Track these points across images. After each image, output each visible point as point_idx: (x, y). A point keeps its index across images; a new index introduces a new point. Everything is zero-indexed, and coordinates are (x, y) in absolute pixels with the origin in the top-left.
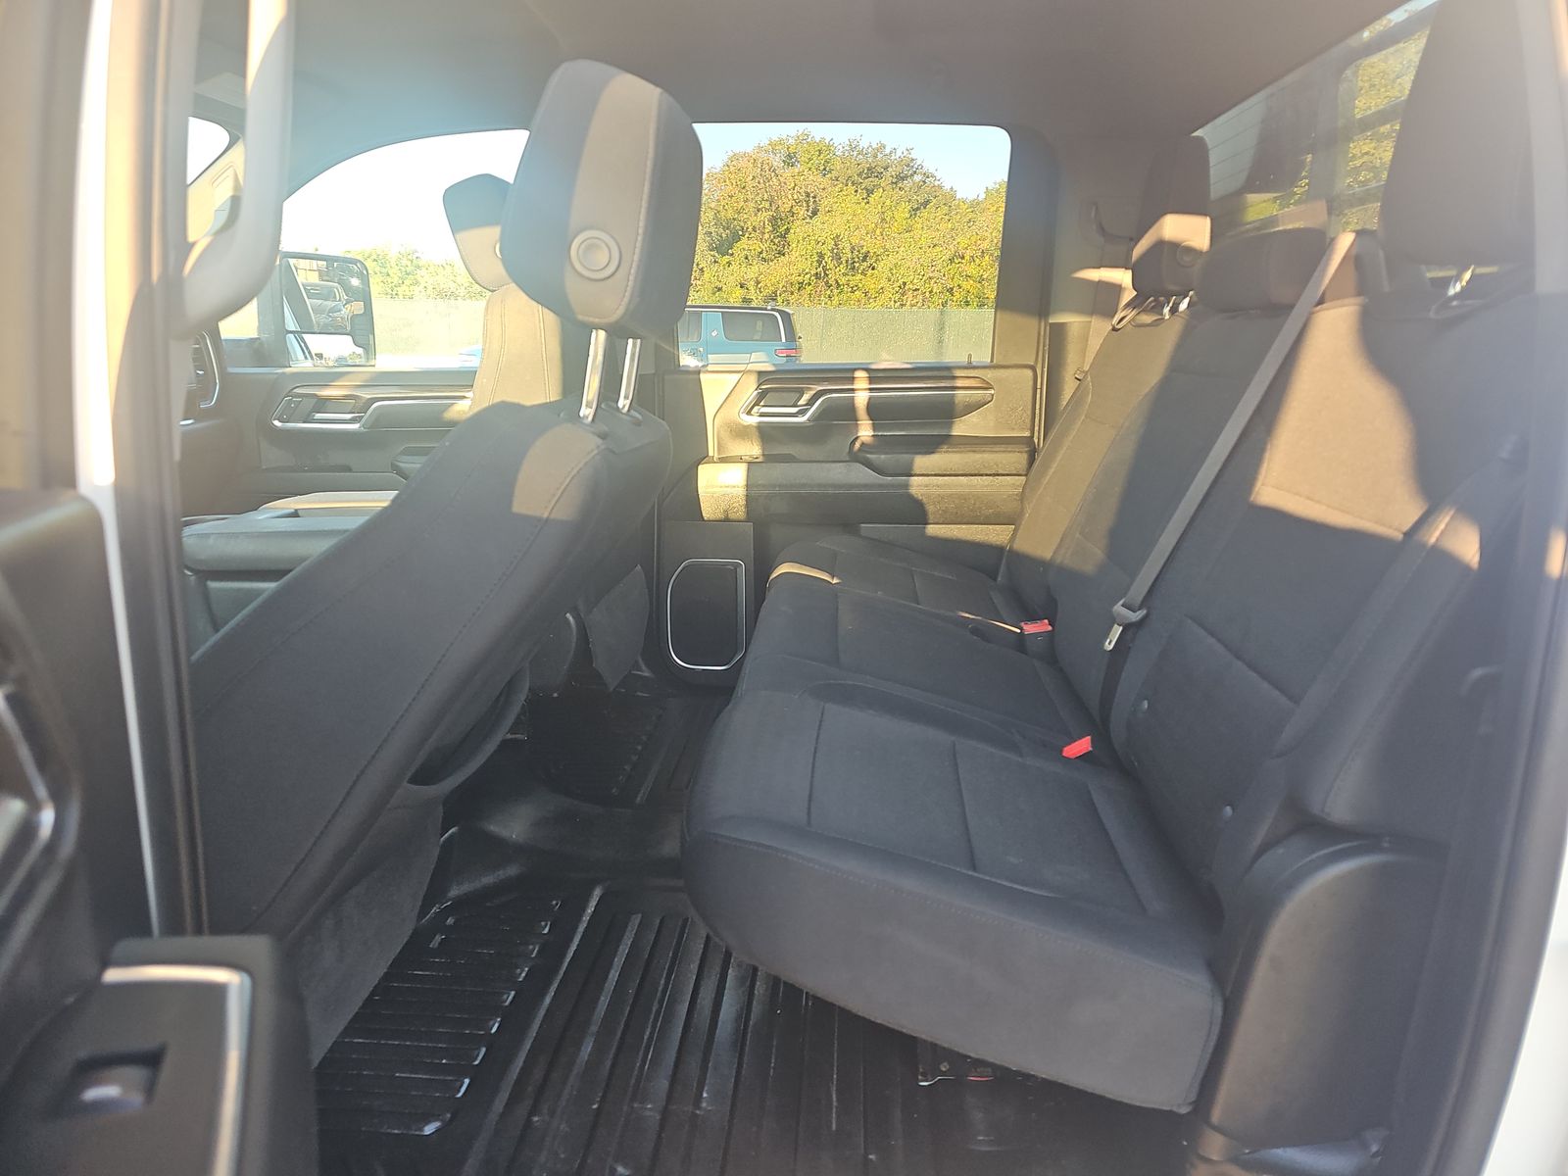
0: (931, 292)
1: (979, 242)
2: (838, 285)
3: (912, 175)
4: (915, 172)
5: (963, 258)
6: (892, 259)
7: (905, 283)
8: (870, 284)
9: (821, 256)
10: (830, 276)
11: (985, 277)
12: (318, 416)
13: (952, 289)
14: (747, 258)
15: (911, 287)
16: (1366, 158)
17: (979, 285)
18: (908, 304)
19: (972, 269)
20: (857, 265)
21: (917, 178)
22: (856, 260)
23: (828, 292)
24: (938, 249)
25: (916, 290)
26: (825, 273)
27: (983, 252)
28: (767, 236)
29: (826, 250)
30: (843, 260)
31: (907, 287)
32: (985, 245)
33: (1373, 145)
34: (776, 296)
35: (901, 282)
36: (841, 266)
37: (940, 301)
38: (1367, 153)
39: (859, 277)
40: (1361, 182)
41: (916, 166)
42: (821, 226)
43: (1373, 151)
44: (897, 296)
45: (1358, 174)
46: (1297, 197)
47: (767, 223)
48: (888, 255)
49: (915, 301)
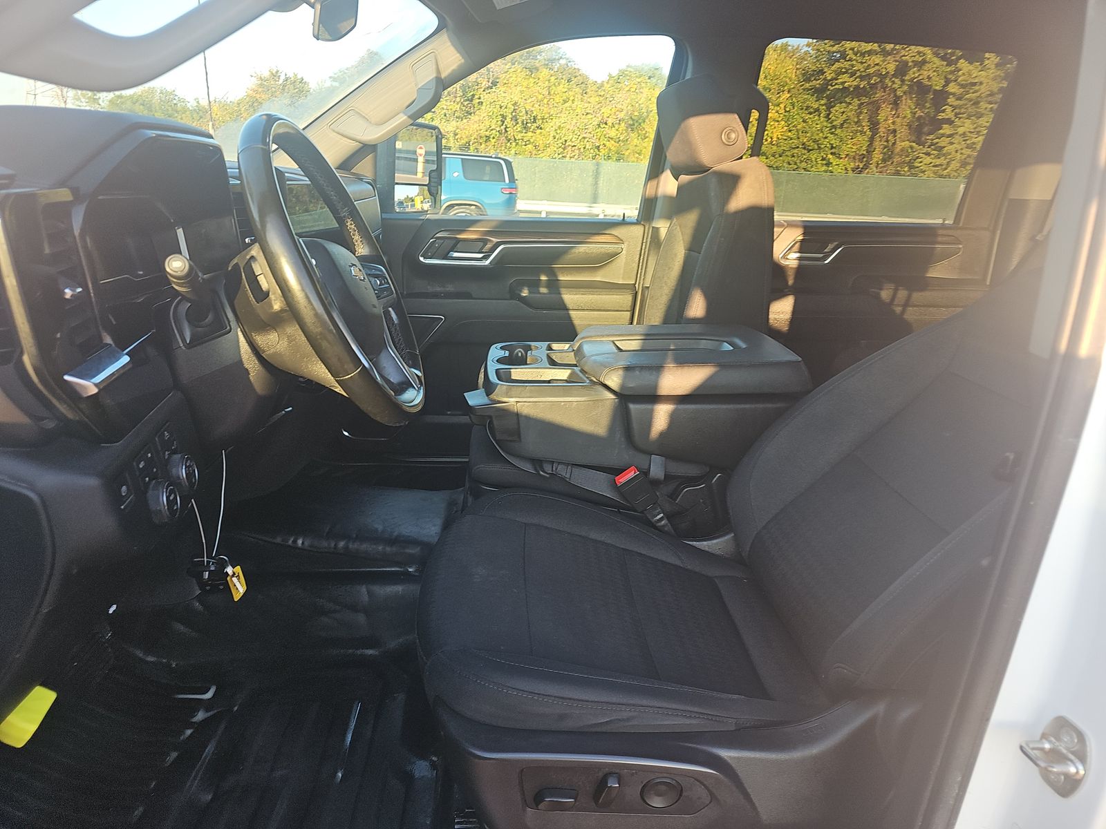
0: (584, 148)
1: (617, 113)
2: (515, 140)
3: (558, 59)
4: (561, 58)
5: (606, 124)
6: (556, 122)
7: (566, 141)
8: (540, 142)
9: (504, 117)
10: (509, 133)
11: (621, 139)
12: (456, 255)
13: (599, 147)
14: (445, 115)
15: (570, 143)
16: (877, 67)
17: (618, 145)
18: (568, 156)
19: (613, 133)
20: (529, 125)
21: (563, 62)
22: (529, 121)
23: (509, 144)
24: (589, 116)
25: (575, 146)
26: (506, 130)
27: (620, 121)
28: (458, 99)
29: (508, 113)
30: (520, 121)
31: (567, 144)
32: (621, 115)
33: (881, 59)
34: (469, 145)
35: (563, 139)
36: (518, 125)
37: (591, 155)
38: (877, 64)
39: (530, 134)
40: (872, 84)
41: (562, 53)
42: (503, 95)
43: (881, 63)
44: (561, 150)
45: (870, 79)
46: (828, 93)
47: (458, 89)
48: (552, 119)
49: (574, 154)
